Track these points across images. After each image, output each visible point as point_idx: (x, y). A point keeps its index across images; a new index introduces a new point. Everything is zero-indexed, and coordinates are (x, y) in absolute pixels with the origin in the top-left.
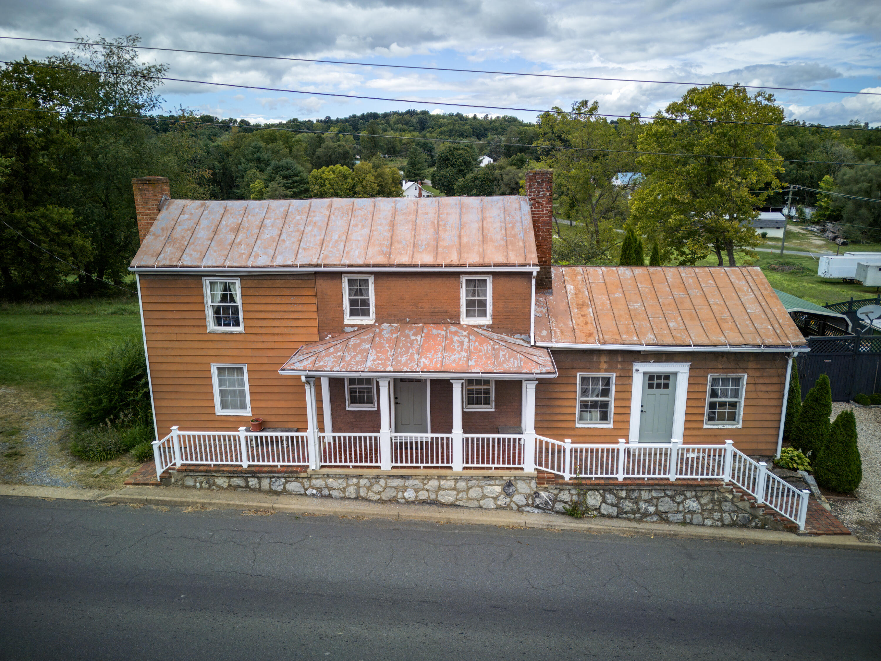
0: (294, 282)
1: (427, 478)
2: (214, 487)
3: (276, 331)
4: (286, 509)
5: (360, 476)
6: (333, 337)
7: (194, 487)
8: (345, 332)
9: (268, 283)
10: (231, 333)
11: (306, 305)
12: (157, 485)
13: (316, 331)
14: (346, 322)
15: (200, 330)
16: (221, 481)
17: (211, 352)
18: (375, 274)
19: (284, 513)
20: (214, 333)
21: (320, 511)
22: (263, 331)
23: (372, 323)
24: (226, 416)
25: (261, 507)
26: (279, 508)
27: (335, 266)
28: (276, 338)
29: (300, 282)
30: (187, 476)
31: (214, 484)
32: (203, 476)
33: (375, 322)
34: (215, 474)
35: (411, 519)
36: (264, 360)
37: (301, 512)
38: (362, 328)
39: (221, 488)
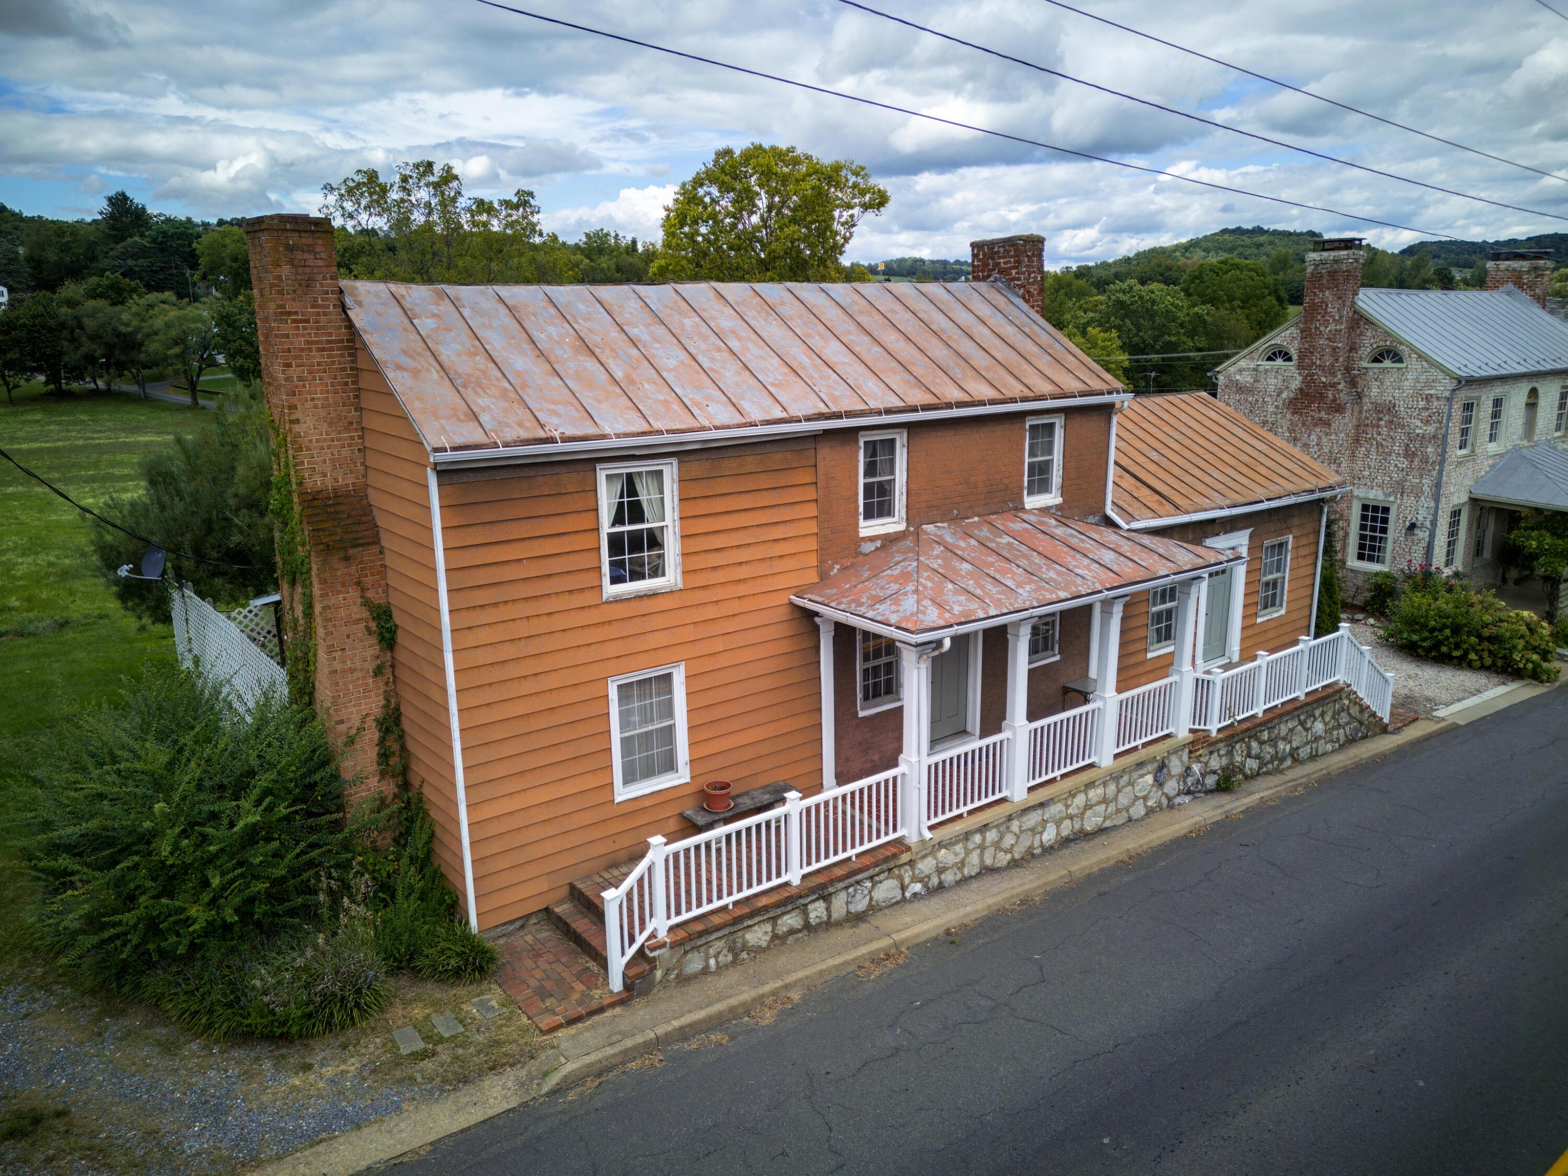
0: (778, 457)
1: (1072, 794)
2: (744, 955)
3: (743, 572)
4: (918, 935)
5: (984, 828)
6: (844, 569)
7: (705, 971)
8: (861, 553)
9: (730, 465)
10: (653, 595)
11: (797, 507)
12: (622, 1001)
13: (813, 560)
14: (863, 533)
15: (587, 599)
16: (758, 935)
17: (611, 650)
18: (910, 426)
19: (918, 945)
20: (618, 600)
21: (968, 914)
22: (719, 577)
23: (902, 527)
24: (636, 799)
25: (878, 951)
26: (907, 939)
27: (850, 414)
28: (742, 590)
29: (789, 456)
30: (686, 953)
31: (745, 947)
32: (720, 938)
33: (908, 527)
34: (750, 922)
35: (1087, 872)
36: (719, 645)
37: (941, 930)
38: (889, 540)
39: (759, 950)
